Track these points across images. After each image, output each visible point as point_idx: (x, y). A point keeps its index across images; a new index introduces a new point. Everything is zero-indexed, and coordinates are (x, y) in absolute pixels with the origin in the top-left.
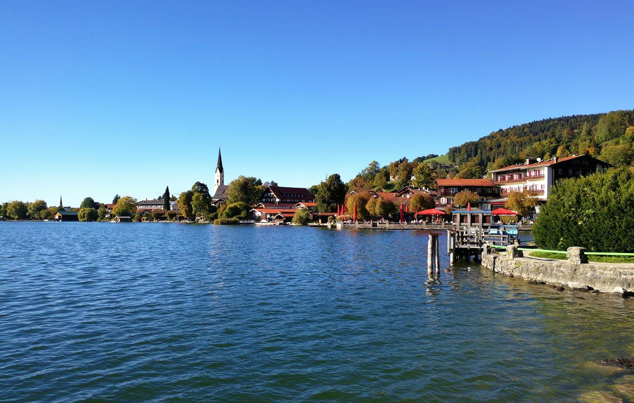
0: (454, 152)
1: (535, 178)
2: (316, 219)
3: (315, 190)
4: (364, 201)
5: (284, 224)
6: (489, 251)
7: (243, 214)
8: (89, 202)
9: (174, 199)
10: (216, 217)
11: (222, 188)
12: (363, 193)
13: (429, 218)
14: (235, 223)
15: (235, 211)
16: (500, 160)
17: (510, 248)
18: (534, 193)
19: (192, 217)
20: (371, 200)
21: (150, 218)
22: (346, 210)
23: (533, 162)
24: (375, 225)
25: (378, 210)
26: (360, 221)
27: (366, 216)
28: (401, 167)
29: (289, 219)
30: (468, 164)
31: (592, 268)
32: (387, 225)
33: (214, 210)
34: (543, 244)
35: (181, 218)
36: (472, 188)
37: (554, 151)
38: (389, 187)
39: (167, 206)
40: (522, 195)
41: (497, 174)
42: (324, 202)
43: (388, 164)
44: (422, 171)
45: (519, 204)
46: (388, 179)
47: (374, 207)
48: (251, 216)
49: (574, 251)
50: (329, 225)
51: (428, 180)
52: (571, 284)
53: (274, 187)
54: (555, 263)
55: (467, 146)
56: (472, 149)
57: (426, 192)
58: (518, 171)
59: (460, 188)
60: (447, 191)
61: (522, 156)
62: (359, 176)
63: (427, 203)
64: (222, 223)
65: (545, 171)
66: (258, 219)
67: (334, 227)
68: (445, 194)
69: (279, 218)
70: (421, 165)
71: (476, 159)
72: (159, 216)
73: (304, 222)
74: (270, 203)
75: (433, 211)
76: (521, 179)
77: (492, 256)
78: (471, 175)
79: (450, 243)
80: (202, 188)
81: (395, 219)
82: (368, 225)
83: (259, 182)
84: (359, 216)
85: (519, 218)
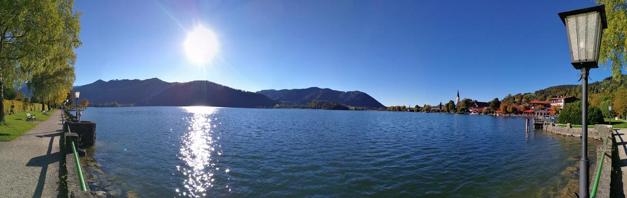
0: (537, 92)
1: (560, 102)
2: (490, 112)
3: (490, 103)
4: (506, 107)
5: (479, 114)
6: (545, 124)
7: (466, 110)
8: (417, 106)
9: (443, 106)
10: (457, 111)
11: (459, 102)
12: (506, 105)
13: (528, 113)
14: (463, 113)
15: (463, 110)
16: (550, 96)
17: (551, 123)
18: (560, 106)
19: (449, 112)
20: (509, 107)
21: (435, 112)
22: (500, 110)
23: (560, 97)
24: (510, 115)
25: (511, 110)
26: (505, 114)
27: (507, 112)
28: (519, 96)
29: (481, 112)
30: (541, 96)
31: (573, 130)
32: (514, 116)
33: (456, 109)
34: (560, 122)
35: (445, 112)
36: (542, 104)
37: (565, 95)
38: (515, 103)
39: (441, 108)
40: (556, 107)
41: (549, 100)
42: (493, 107)
43: (514, 95)
44: (526, 98)
45: (556, 110)
46: (515, 100)
47: (509, 109)
48: (468, 111)
49: (568, 124)
50: (494, 115)
51: (528, 101)
52: (567, 134)
53: (476, 102)
54: (563, 128)
55: (541, 91)
56: (542, 92)
57: (527, 105)
58: (555, 100)
59: (538, 104)
60: (534, 105)
61: (557, 95)
62: (505, 99)
63: (527, 108)
64: (459, 113)
65: (563, 100)
66: (471, 112)
67: (496, 115)
68: (533, 106)
69: (478, 112)
70: (526, 96)
71: (543, 95)
72: (438, 111)
73: (486, 113)
74: (475, 107)
75: (529, 111)
76: (556, 102)
77: (546, 126)
78: (542, 100)
79: (534, 122)
80: (452, 102)
81: (517, 113)
82: (508, 115)
83: (471, 100)
84: (505, 112)
85: (555, 114)
